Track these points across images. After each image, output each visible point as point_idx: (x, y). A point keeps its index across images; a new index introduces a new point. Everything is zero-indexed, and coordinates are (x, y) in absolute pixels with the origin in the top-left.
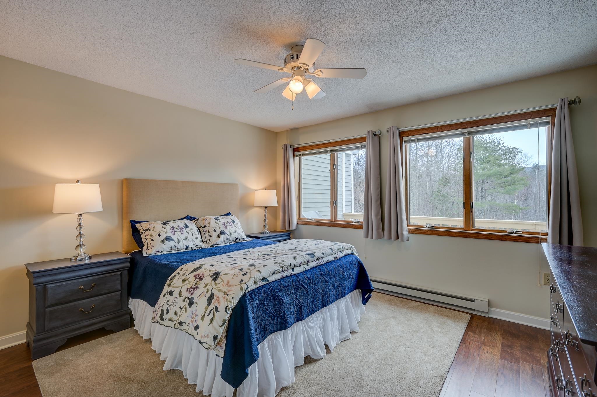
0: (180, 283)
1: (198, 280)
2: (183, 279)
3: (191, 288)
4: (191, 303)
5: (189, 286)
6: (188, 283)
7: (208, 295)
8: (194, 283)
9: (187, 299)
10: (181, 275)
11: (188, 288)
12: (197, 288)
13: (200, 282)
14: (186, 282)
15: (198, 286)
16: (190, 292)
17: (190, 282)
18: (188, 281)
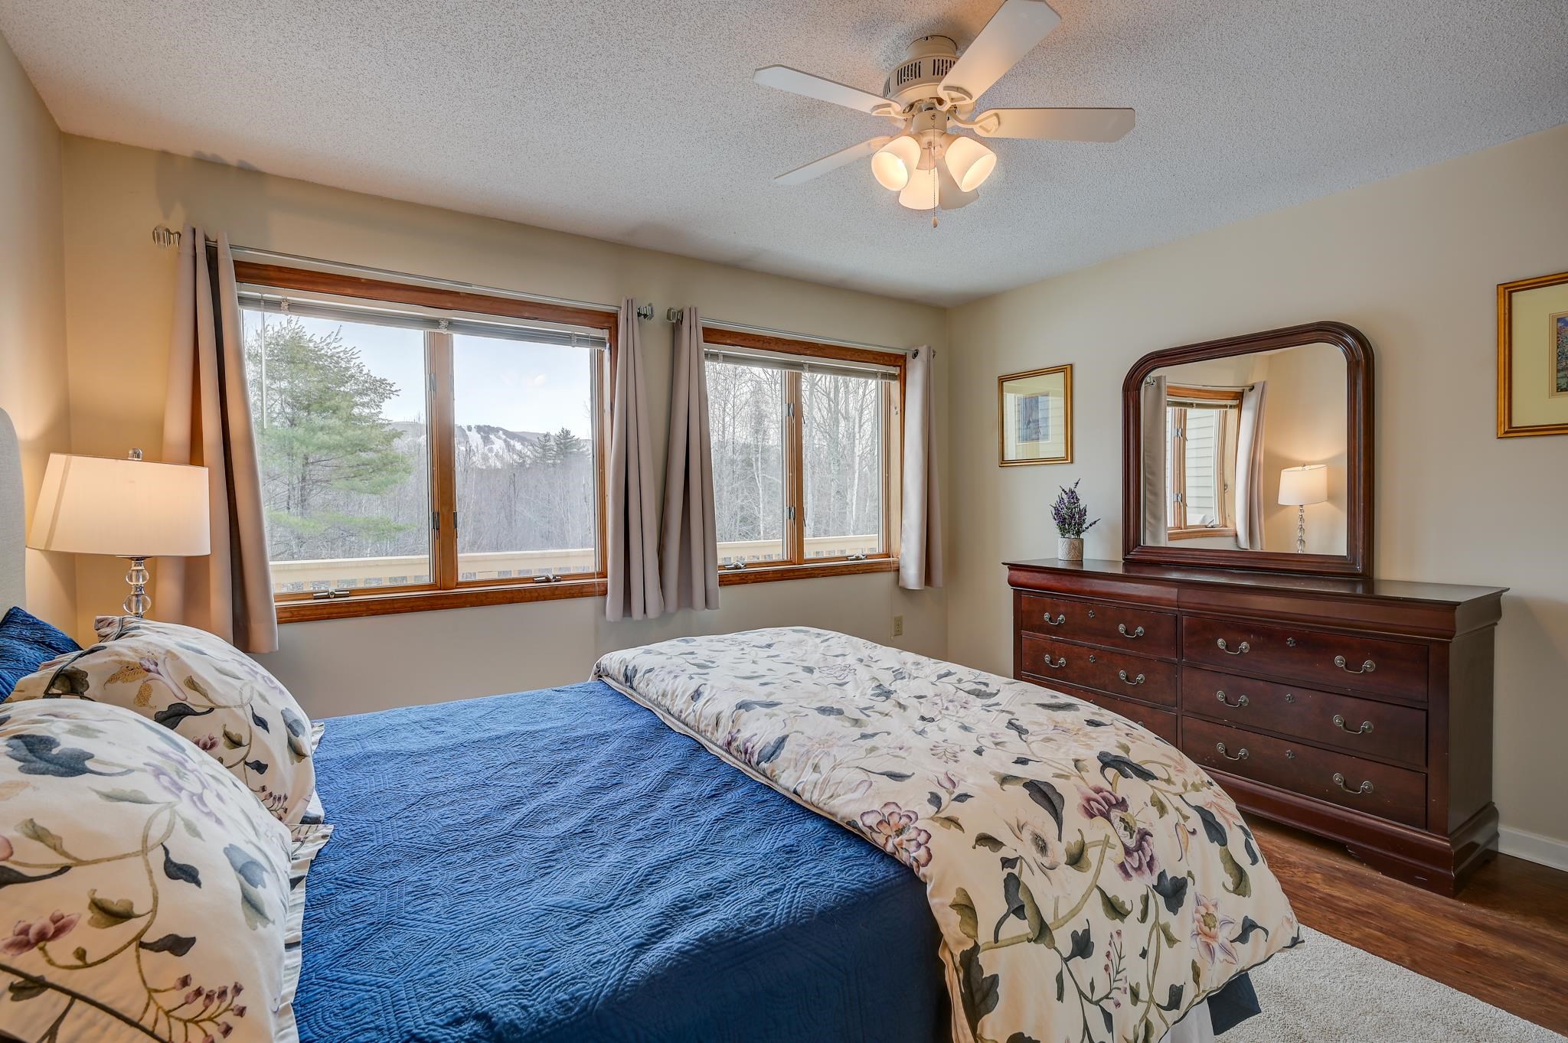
0: (1076, 882)
1: (1115, 814)
2: (1065, 859)
3: (1128, 852)
4: (1173, 892)
5: (1117, 854)
6: (1103, 852)
7: (1196, 821)
8: (1122, 831)
9: (1154, 896)
10: (1038, 856)
11: (1122, 866)
12: (1144, 835)
13: (1130, 810)
14: (1092, 855)
15: (1139, 830)
16: (1139, 869)
17: (1106, 843)
18: (1094, 844)
